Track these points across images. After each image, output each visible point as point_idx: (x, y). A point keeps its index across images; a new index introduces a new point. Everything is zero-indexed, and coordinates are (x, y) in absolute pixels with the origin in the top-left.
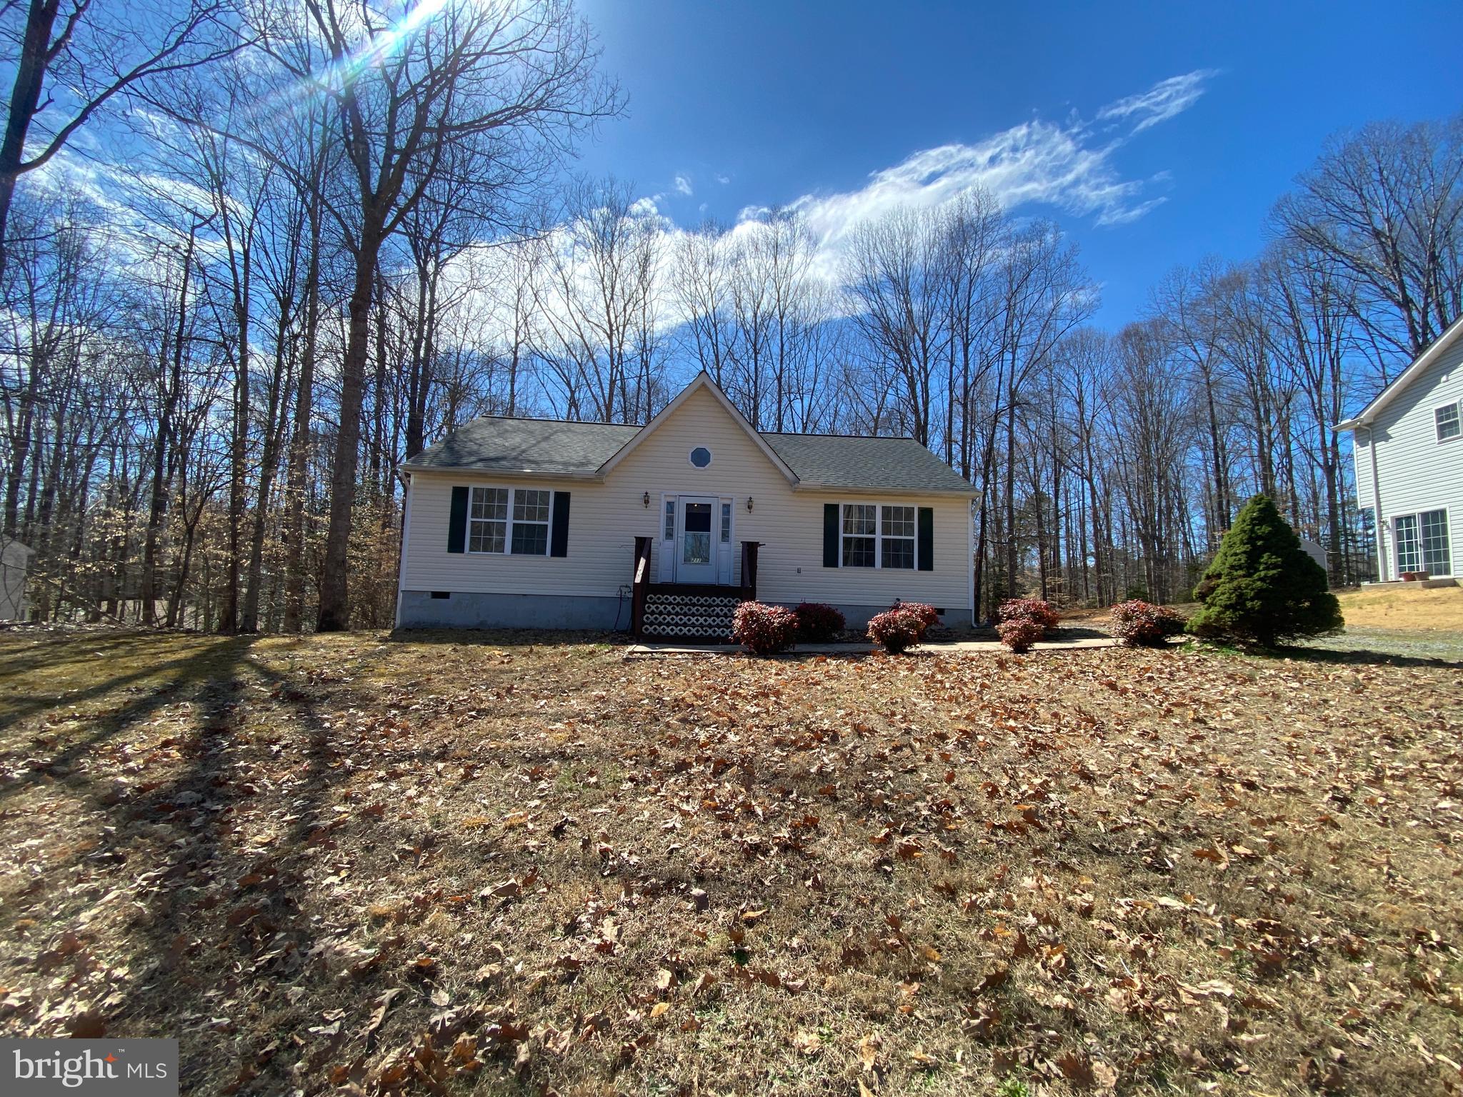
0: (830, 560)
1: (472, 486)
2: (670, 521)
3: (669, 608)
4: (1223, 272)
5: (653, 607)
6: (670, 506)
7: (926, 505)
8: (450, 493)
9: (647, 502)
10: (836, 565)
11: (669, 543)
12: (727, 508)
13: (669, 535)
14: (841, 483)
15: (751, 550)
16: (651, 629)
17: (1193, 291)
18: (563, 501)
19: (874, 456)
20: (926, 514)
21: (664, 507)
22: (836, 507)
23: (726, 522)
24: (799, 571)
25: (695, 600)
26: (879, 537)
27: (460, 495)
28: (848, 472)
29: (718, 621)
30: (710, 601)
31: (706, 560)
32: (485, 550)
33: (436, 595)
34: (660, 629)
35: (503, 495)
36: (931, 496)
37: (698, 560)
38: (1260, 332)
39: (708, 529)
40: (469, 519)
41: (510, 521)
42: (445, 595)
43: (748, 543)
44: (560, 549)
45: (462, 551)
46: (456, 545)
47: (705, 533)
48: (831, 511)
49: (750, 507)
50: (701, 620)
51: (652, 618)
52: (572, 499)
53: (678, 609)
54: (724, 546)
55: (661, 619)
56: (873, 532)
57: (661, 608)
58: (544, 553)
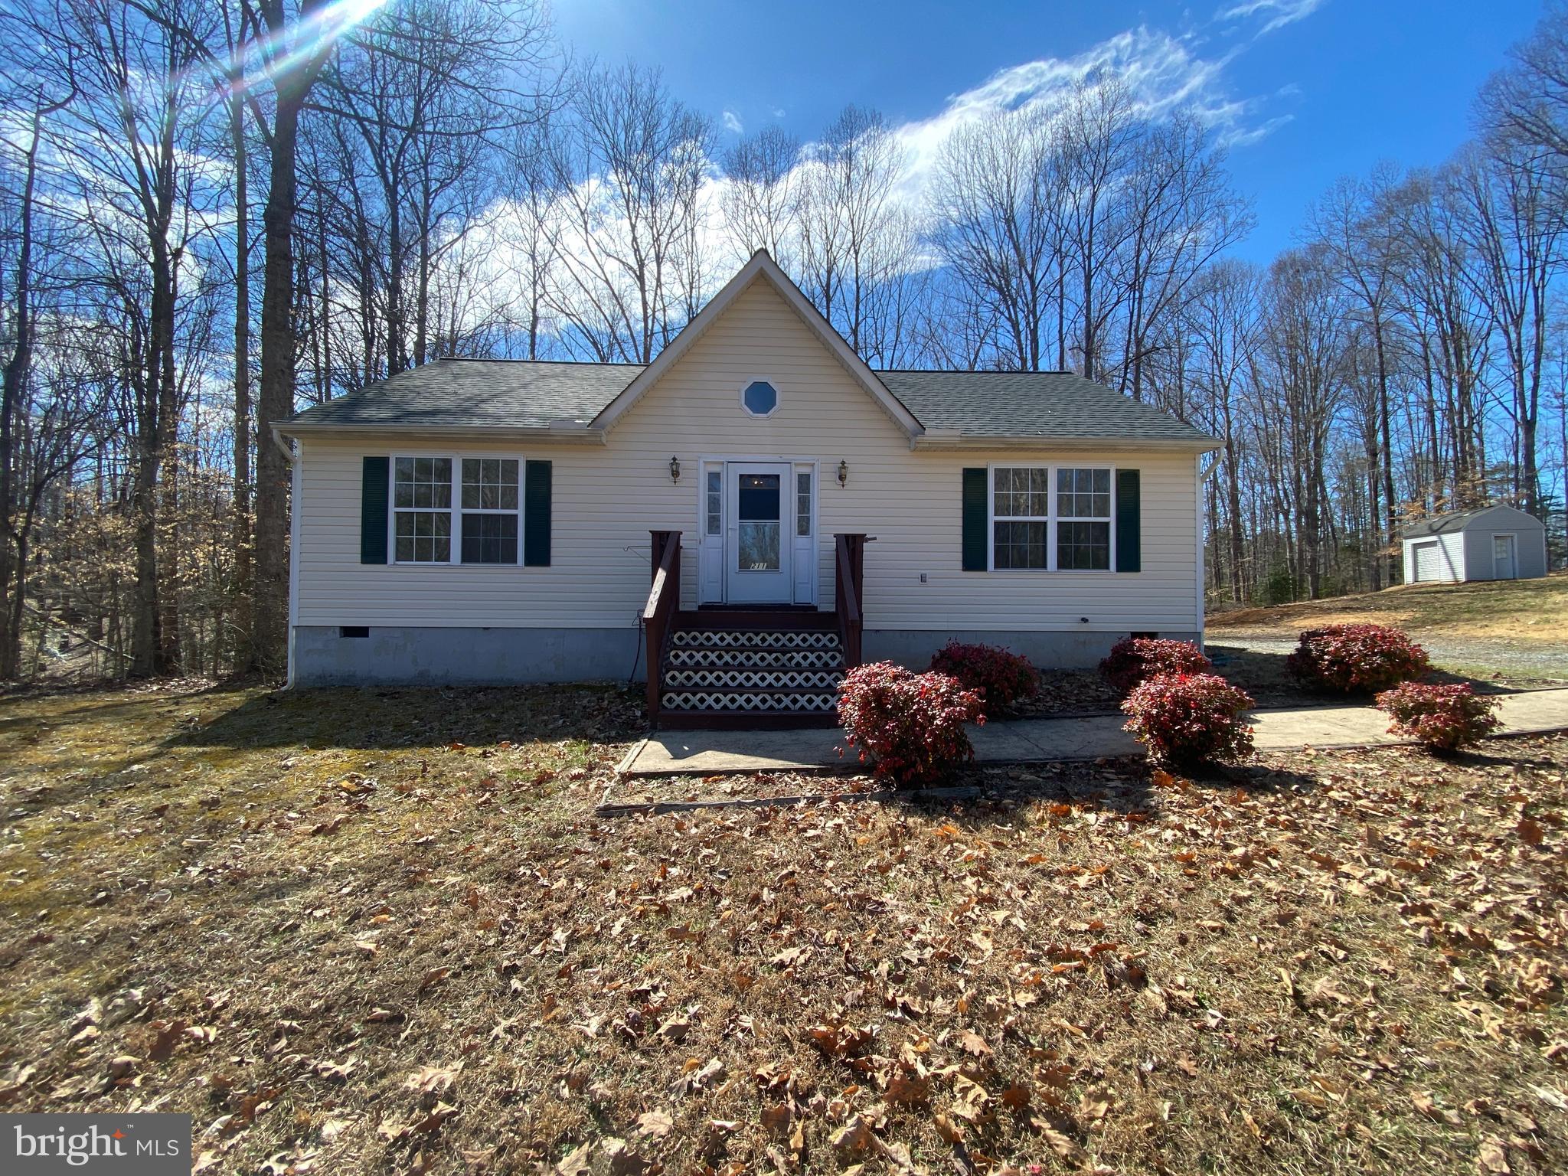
0: (973, 560)
1: (394, 455)
2: (714, 504)
3: (713, 657)
4: (1400, 181)
5: (684, 656)
6: (714, 479)
7: (1129, 465)
8: (360, 468)
9: (675, 474)
10: (983, 567)
11: (714, 540)
12: (804, 482)
13: (714, 524)
14: (991, 432)
15: (851, 547)
16: (679, 700)
17: (1362, 208)
18: (540, 473)
19: (1026, 395)
20: (1129, 481)
21: (703, 482)
22: (983, 472)
23: (804, 504)
24: (923, 579)
25: (757, 640)
26: (1052, 519)
27: (375, 470)
28: (997, 417)
29: (800, 679)
30: (784, 640)
31: (774, 565)
32: (420, 558)
33: (349, 632)
34: (694, 700)
35: (444, 469)
36: (1139, 449)
37: (761, 566)
38: (1449, 255)
39: (775, 515)
40: (392, 510)
41: (457, 511)
42: (362, 632)
43: (847, 536)
44: (539, 554)
45: (385, 562)
46: (373, 551)
47: (769, 522)
48: (974, 479)
49: (842, 478)
50: (770, 678)
51: (681, 677)
52: (555, 472)
53: (727, 658)
54: (802, 541)
55: (697, 678)
56: (1043, 511)
57: (698, 656)
58: (513, 559)
